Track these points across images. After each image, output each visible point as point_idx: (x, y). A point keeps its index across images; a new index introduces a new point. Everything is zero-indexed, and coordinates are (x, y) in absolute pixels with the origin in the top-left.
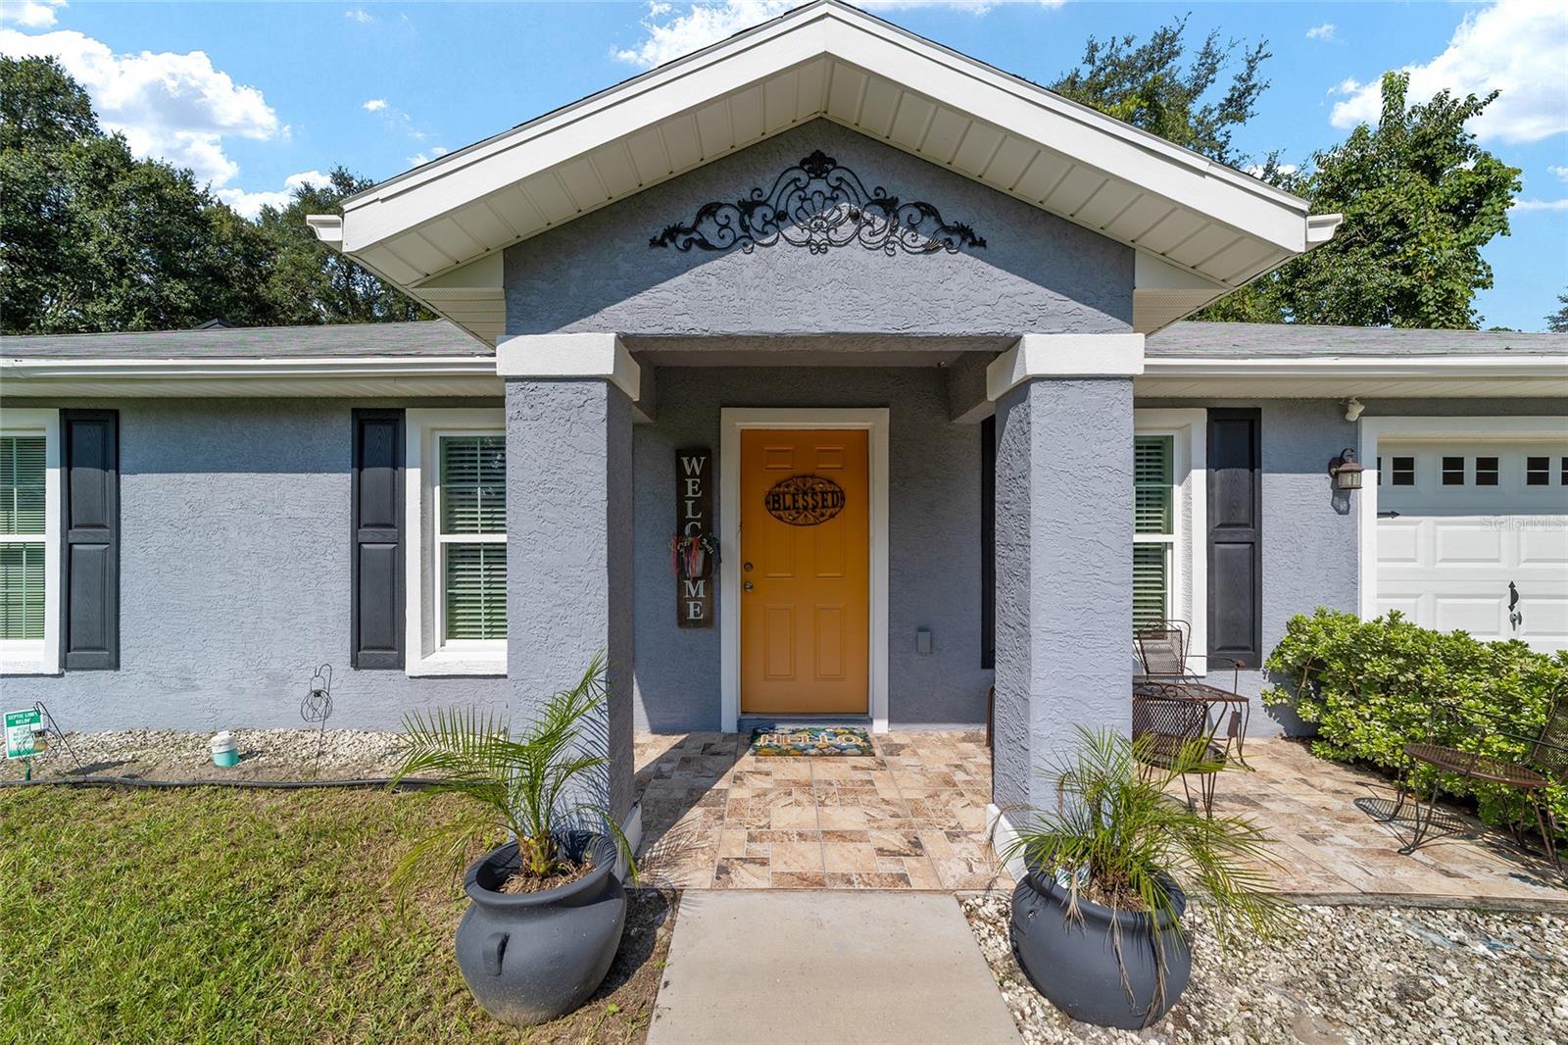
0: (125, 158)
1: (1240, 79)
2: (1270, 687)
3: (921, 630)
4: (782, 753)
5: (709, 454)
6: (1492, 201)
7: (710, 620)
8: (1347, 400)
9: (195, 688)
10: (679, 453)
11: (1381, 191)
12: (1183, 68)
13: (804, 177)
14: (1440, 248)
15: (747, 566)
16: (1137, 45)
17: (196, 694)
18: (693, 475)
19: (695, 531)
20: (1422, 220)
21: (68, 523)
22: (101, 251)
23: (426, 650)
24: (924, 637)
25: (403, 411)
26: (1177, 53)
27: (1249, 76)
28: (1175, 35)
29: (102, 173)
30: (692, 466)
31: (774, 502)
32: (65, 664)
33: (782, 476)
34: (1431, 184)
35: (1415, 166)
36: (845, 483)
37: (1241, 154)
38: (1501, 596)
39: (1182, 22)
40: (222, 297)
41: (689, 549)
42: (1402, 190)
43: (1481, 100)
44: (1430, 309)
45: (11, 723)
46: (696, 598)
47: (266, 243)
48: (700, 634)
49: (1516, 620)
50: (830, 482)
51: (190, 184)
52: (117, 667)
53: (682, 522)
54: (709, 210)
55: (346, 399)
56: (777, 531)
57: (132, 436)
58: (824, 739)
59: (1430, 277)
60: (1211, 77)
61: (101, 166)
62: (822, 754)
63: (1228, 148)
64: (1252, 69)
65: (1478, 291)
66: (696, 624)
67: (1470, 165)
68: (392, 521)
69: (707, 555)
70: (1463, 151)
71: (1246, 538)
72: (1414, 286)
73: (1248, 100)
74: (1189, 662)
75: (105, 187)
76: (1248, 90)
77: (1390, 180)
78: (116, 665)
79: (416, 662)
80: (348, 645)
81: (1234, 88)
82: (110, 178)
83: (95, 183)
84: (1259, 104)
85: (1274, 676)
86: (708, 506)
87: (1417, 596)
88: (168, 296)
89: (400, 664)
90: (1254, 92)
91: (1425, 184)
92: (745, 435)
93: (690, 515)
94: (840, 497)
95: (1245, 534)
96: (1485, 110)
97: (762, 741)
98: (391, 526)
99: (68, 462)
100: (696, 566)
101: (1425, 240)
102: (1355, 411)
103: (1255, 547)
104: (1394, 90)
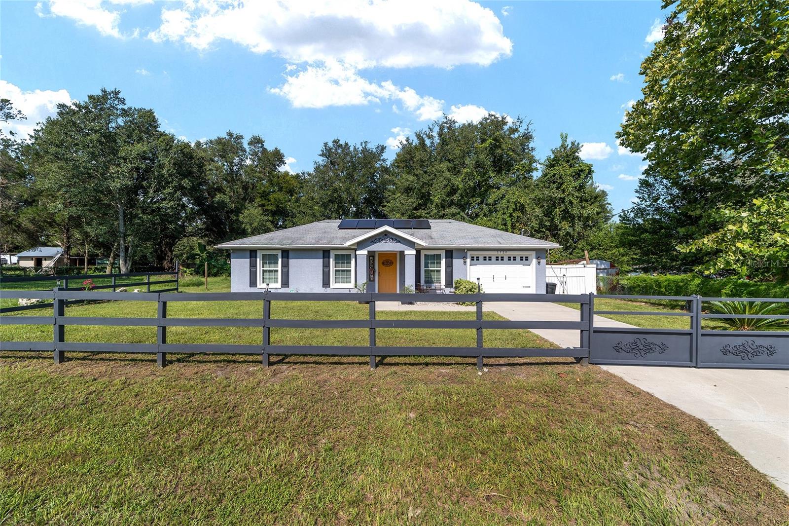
5: (374, 257)
7: (374, 280)
9: (300, 290)
10: (370, 257)
13: (385, 236)
15: (379, 273)
18: (371, 260)
19: (372, 267)
21: (282, 266)
23: (333, 284)
25: (330, 251)
30: (372, 258)
31: (383, 263)
32: (282, 287)
36: (393, 261)
38: (492, 277)
41: (371, 270)
46: (372, 277)
49: (494, 281)
50: (391, 261)
52: (289, 287)
54: (376, 239)
55: (322, 249)
56: (384, 269)
57: (291, 254)
66: (372, 281)
68: (329, 266)
70: (577, 159)
74: (442, 286)
79: (332, 286)
80: (322, 284)
85: (454, 288)
86: (374, 264)
89: (329, 287)
93: (371, 265)
94: (393, 263)
95: (451, 268)
96: (581, 149)
99: (282, 258)
100: (372, 273)
102: (466, 250)
103: (452, 270)
104: (564, 138)
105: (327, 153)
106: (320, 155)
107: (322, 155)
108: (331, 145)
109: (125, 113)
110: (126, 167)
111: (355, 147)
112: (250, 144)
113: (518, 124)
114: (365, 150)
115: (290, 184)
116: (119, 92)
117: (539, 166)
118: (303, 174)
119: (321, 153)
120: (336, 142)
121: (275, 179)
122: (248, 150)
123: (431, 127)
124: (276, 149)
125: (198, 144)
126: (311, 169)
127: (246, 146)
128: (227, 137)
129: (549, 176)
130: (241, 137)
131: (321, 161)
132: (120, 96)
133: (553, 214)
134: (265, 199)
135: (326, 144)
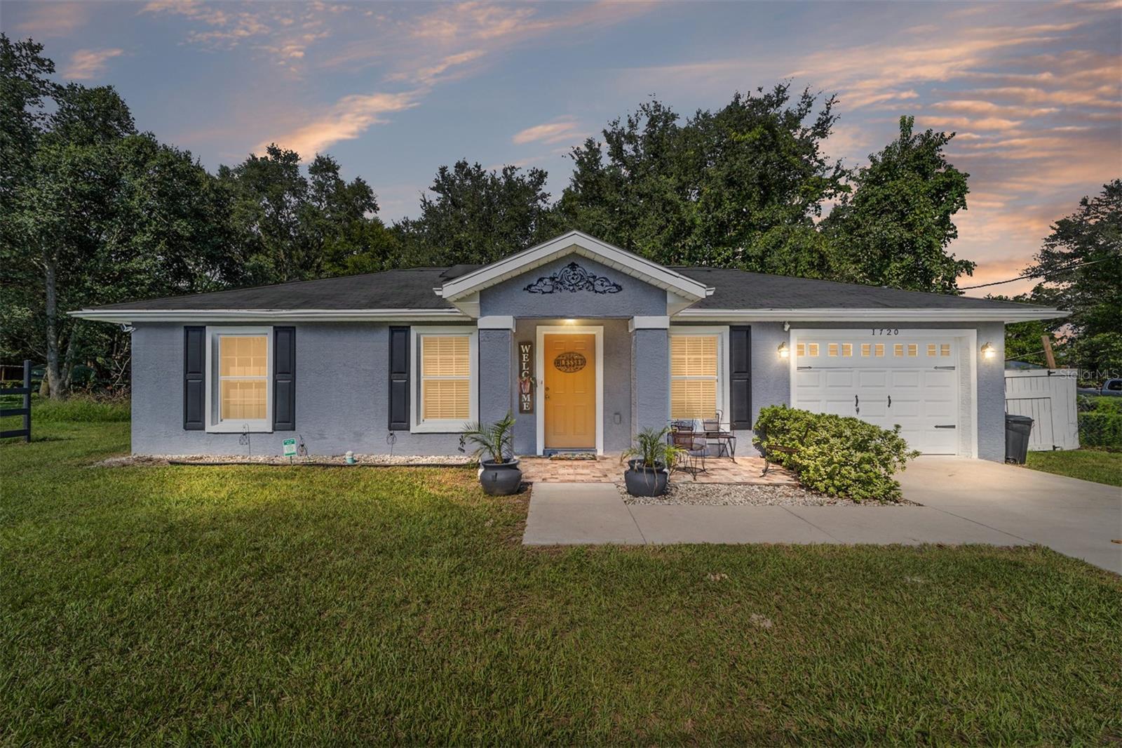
0: (153, 146)
1: (822, 114)
2: (756, 437)
3: (616, 414)
4: (560, 459)
5: (531, 344)
6: (953, 192)
7: (532, 410)
8: (784, 322)
9: (325, 438)
10: (520, 344)
11: (898, 182)
12: (792, 104)
13: (569, 270)
14: (926, 217)
15: (547, 389)
16: (765, 92)
17: (324, 441)
18: (526, 352)
19: (526, 374)
20: (917, 201)
21: (275, 372)
22: (141, 204)
23: (418, 423)
24: (618, 416)
25: (409, 327)
26: (787, 99)
27: (828, 112)
28: (785, 89)
29: (142, 156)
30: (525, 349)
31: (557, 363)
32: (274, 429)
33: (560, 353)
34: (923, 180)
35: (914, 169)
36: (586, 355)
37: (825, 155)
38: (852, 401)
39: (789, 82)
40: (207, 229)
41: (525, 382)
42: (907, 182)
43: (947, 136)
44: (921, 251)
45: (285, 444)
46: (527, 401)
47: (227, 192)
48: (527, 416)
49: (858, 410)
50: (580, 355)
51: (189, 160)
52: (294, 430)
53: (521, 371)
54: (541, 280)
55: (387, 322)
56: (560, 376)
57: (301, 337)
58: (577, 456)
59: (921, 233)
60: (808, 109)
61: (141, 153)
62: (576, 459)
63: (818, 151)
64: (829, 108)
65: (952, 239)
66: (527, 412)
67: (942, 170)
68: (405, 371)
69: (531, 383)
70: (938, 162)
71: (745, 377)
72: (913, 238)
73: (829, 125)
74: (722, 426)
75: (143, 166)
76: (828, 120)
77: (903, 176)
78: (294, 429)
79: (414, 427)
80: (387, 421)
81: (819, 119)
82: (145, 160)
83: (136, 163)
84: (833, 128)
85: (757, 432)
87: (819, 401)
88: (176, 230)
89: (408, 428)
90: (831, 121)
91: (919, 180)
92: (546, 336)
93: (524, 368)
94: (584, 361)
95: (745, 375)
96: (949, 142)
97: (553, 456)
98: (405, 373)
99: (276, 348)
100: (527, 390)
101: (918, 212)
102: (787, 327)
103: (749, 381)
104: (906, 125)
105: (444, 184)
106: (433, 189)
107: (437, 188)
108: (451, 171)
109: (59, 92)
110: (48, 188)
111: (493, 177)
112: (314, 170)
113: (803, 106)
114: (510, 184)
115: (382, 240)
116: (39, 48)
117: (851, 183)
118: (406, 223)
119: (435, 185)
120: (461, 166)
121: (356, 231)
122: (310, 182)
123: (634, 119)
124: (358, 180)
125: (224, 171)
126: (417, 214)
127: (304, 173)
128: (269, 156)
129: (873, 200)
130: (294, 157)
131: (435, 198)
132: (41, 55)
133: (886, 273)
134: (340, 265)
135: (443, 170)
